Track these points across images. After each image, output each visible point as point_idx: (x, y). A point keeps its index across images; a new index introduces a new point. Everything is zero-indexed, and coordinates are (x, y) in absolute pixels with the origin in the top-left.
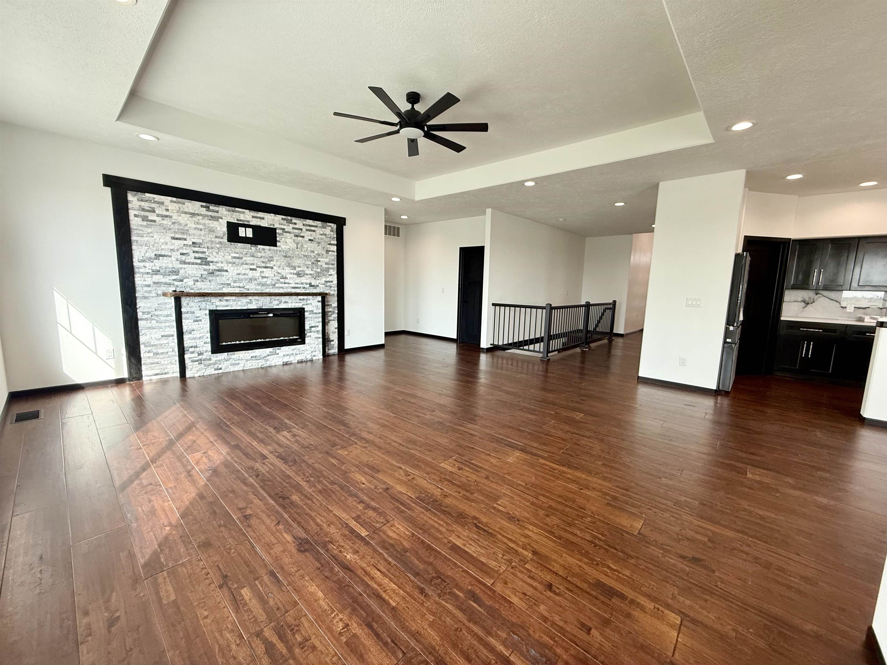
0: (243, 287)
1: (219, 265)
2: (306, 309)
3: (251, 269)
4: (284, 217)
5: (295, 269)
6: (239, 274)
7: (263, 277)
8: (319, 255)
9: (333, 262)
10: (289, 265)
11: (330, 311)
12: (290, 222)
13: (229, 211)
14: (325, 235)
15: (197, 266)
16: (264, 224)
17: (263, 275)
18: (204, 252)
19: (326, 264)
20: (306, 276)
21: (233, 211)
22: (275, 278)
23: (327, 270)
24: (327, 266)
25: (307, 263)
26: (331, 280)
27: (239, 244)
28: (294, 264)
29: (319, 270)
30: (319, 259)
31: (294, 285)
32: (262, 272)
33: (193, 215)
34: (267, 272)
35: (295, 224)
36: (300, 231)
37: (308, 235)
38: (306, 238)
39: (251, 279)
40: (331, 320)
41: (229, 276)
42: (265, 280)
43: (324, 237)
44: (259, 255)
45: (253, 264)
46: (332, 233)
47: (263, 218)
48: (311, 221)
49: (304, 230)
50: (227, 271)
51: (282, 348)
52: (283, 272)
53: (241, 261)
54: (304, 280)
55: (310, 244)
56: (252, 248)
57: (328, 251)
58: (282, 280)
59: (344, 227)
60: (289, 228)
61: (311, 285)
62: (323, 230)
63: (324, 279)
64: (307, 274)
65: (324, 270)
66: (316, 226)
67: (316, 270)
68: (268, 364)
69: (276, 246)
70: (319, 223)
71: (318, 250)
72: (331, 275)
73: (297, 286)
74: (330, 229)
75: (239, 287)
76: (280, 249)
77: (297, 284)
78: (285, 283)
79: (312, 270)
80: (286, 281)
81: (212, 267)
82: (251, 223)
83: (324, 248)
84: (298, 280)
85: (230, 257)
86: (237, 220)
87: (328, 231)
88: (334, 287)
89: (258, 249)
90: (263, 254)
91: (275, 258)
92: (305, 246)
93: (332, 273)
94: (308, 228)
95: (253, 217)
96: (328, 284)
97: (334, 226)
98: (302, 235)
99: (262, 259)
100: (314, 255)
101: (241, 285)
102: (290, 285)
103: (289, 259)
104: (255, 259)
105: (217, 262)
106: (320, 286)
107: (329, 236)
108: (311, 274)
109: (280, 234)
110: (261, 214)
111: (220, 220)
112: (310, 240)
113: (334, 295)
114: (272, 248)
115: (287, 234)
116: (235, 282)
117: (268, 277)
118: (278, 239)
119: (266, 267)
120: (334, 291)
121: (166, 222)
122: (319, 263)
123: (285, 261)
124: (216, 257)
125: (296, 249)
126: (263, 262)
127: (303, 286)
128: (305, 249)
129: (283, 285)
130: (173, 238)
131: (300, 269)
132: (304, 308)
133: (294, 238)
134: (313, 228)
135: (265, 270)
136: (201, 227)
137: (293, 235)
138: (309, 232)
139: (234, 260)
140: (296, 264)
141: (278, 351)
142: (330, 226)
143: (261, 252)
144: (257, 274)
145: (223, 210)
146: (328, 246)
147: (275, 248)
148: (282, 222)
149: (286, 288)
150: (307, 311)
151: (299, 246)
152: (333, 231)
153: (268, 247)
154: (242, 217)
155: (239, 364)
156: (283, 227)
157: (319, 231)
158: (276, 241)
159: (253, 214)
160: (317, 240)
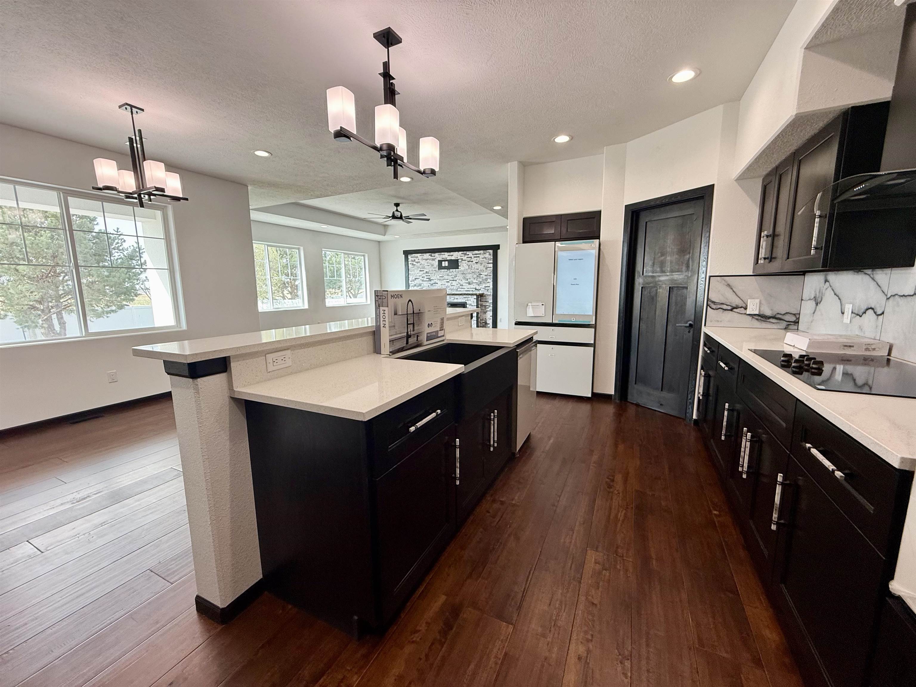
1: (435, 281)
3: (447, 282)
4: (462, 252)
5: (467, 280)
6: (442, 285)
7: (452, 286)
8: (481, 270)
9: (490, 274)
10: (464, 278)
11: (488, 305)
12: (465, 254)
14: (486, 258)
15: (427, 282)
16: (453, 258)
17: (452, 284)
18: (429, 276)
21: (440, 254)
22: (458, 286)
23: (486, 279)
24: (486, 277)
25: (474, 276)
26: (488, 285)
27: (443, 270)
28: (467, 278)
29: (481, 280)
30: (481, 273)
32: (452, 283)
33: (426, 260)
34: (454, 283)
35: (468, 255)
36: (471, 258)
37: (475, 260)
38: (474, 262)
39: (447, 287)
40: (488, 311)
41: (438, 286)
42: (453, 287)
43: (484, 259)
44: (450, 274)
45: (447, 279)
47: (453, 255)
49: (473, 257)
50: (437, 283)
52: (461, 283)
53: (443, 278)
54: (472, 286)
55: (476, 265)
56: (448, 271)
57: (486, 268)
58: (461, 287)
59: (499, 251)
60: (465, 258)
61: (476, 289)
62: (484, 255)
63: (484, 285)
64: (474, 283)
65: (484, 280)
66: (480, 254)
67: (479, 280)
69: (458, 268)
70: (482, 252)
71: (481, 267)
72: (489, 282)
73: (468, 290)
76: (460, 270)
77: (468, 288)
78: (462, 288)
79: (477, 280)
80: (463, 287)
81: (432, 282)
82: (448, 259)
83: (484, 266)
84: (469, 286)
86: (442, 258)
87: (487, 255)
88: (490, 290)
89: (450, 271)
90: (452, 274)
91: (458, 275)
92: (473, 267)
93: (489, 281)
94: (475, 256)
95: (448, 255)
96: (487, 288)
97: (491, 251)
98: (471, 260)
99: (452, 277)
100: (478, 271)
102: (465, 289)
103: (464, 275)
104: (449, 276)
105: (434, 279)
107: (488, 258)
108: (476, 283)
109: (460, 262)
110: (452, 253)
111: (435, 260)
112: (476, 263)
113: (490, 295)
114: (457, 270)
115: (464, 261)
117: (454, 285)
119: (453, 280)
120: (490, 292)
121: (419, 264)
122: (481, 276)
123: (462, 276)
124: (433, 277)
125: (468, 269)
127: (471, 289)
129: (461, 290)
130: (420, 271)
131: (470, 280)
132: (466, 302)
133: (467, 263)
134: (478, 255)
135: (453, 282)
136: (429, 264)
137: (466, 261)
138: (475, 258)
139: (440, 278)
142: (488, 252)
144: (449, 284)
145: (437, 255)
146: (487, 265)
148: (462, 255)
149: (463, 291)
150: (468, 304)
151: (470, 267)
152: (490, 255)
153: (454, 270)
154: (444, 256)
156: (462, 258)
157: (481, 256)
158: (459, 266)
159: (449, 254)
160: (480, 262)
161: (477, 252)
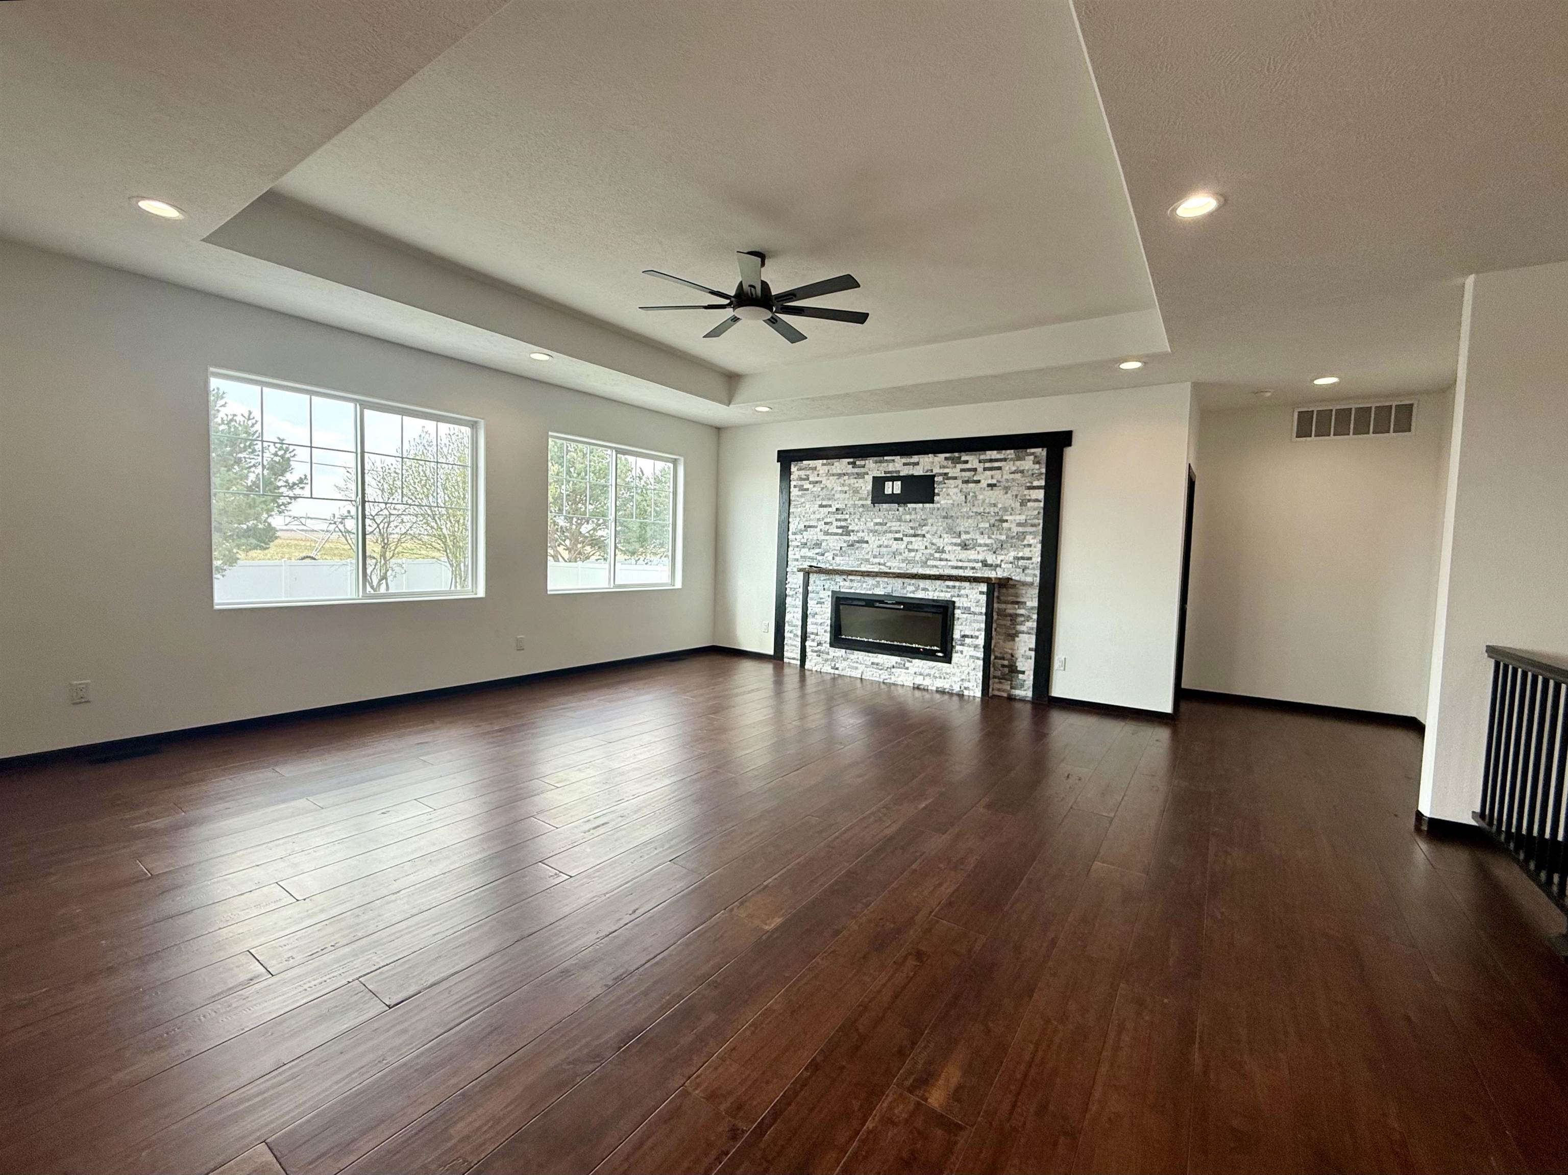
0: (884, 564)
1: (860, 534)
2: (957, 605)
3: (896, 539)
4: (948, 455)
5: (959, 535)
6: (880, 546)
7: (910, 551)
8: (1005, 509)
9: (1036, 521)
10: (950, 530)
11: (1022, 615)
12: (957, 461)
13: (876, 463)
14: (1022, 472)
15: (837, 537)
16: (918, 471)
17: (910, 547)
18: (846, 520)
19: (1019, 525)
20: (978, 548)
21: (880, 462)
22: (928, 551)
23: (1021, 536)
24: (1021, 529)
25: (981, 525)
26: (1028, 555)
27: (885, 506)
28: (958, 530)
29: (1003, 537)
30: (1005, 518)
31: (955, 564)
32: (908, 543)
33: (840, 475)
34: (917, 543)
35: (966, 462)
36: (973, 473)
37: (986, 478)
38: (984, 484)
39: (894, 553)
40: (1023, 632)
41: (869, 549)
42: (913, 554)
43: (1018, 476)
44: (908, 517)
45: (899, 532)
46: (1037, 466)
47: (917, 464)
48: (995, 452)
49: (980, 470)
50: (867, 542)
51: (914, 661)
52: (940, 543)
53: (885, 528)
54: (972, 554)
55: (989, 492)
56: (900, 508)
57: (1023, 503)
58: (937, 555)
59: (1067, 449)
60: (954, 471)
61: (985, 564)
62: (1018, 463)
63: (1012, 554)
64: (980, 545)
65: (1013, 538)
66: (1005, 460)
67: (999, 537)
68: (893, 680)
69: (932, 502)
70: (1010, 453)
71: (1006, 500)
72: (1030, 546)
73: (960, 564)
74: (1033, 460)
75: (879, 564)
76: (939, 505)
77: (960, 561)
78: (941, 560)
79: (989, 538)
80: (944, 556)
81: (853, 538)
82: (902, 474)
83: (1016, 496)
84: (964, 555)
85: (872, 524)
86: (885, 472)
87: (1028, 464)
88: (1033, 569)
89: (907, 509)
90: (913, 517)
91: (930, 521)
92: (981, 497)
93: (1031, 542)
94: (987, 465)
95: (905, 464)
96: (1021, 562)
97: (1041, 452)
98: (975, 478)
99: (911, 524)
100: (996, 510)
101: (882, 561)
102: (950, 563)
103: (950, 521)
104: (902, 524)
105: (858, 531)
106: (1003, 565)
107: (1030, 473)
108: (986, 545)
109: (940, 483)
110: (915, 459)
111: (866, 476)
112: (989, 485)
113: (1032, 584)
114: (927, 505)
115: (951, 481)
116: (875, 556)
117: (917, 551)
118: (936, 491)
119: (915, 536)
120: (1033, 575)
121: (817, 489)
122: (1005, 525)
123: (945, 525)
124: (857, 525)
125: (964, 504)
126: (912, 528)
127: (971, 565)
128: (980, 502)
129: (935, 563)
130: (821, 506)
131: (968, 536)
132: (954, 602)
133: (961, 485)
134: (996, 464)
135: (913, 539)
136: (846, 488)
137: (959, 482)
138: (989, 473)
139: (877, 528)
140: (962, 529)
141: (907, 664)
142: (1033, 454)
143: (910, 514)
144: (902, 546)
145: (870, 463)
146: (1026, 492)
147: (931, 505)
148: (945, 463)
149: (942, 567)
150: (959, 608)
151: (969, 497)
152: (1038, 463)
153: (921, 505)
154: (891, 467)
155: (857, 668)
156: (946, 471)
157: (1008, 467)
158: (934, 494)
159: (905, 460)
160: (1004, 484)
161: (994, 454)
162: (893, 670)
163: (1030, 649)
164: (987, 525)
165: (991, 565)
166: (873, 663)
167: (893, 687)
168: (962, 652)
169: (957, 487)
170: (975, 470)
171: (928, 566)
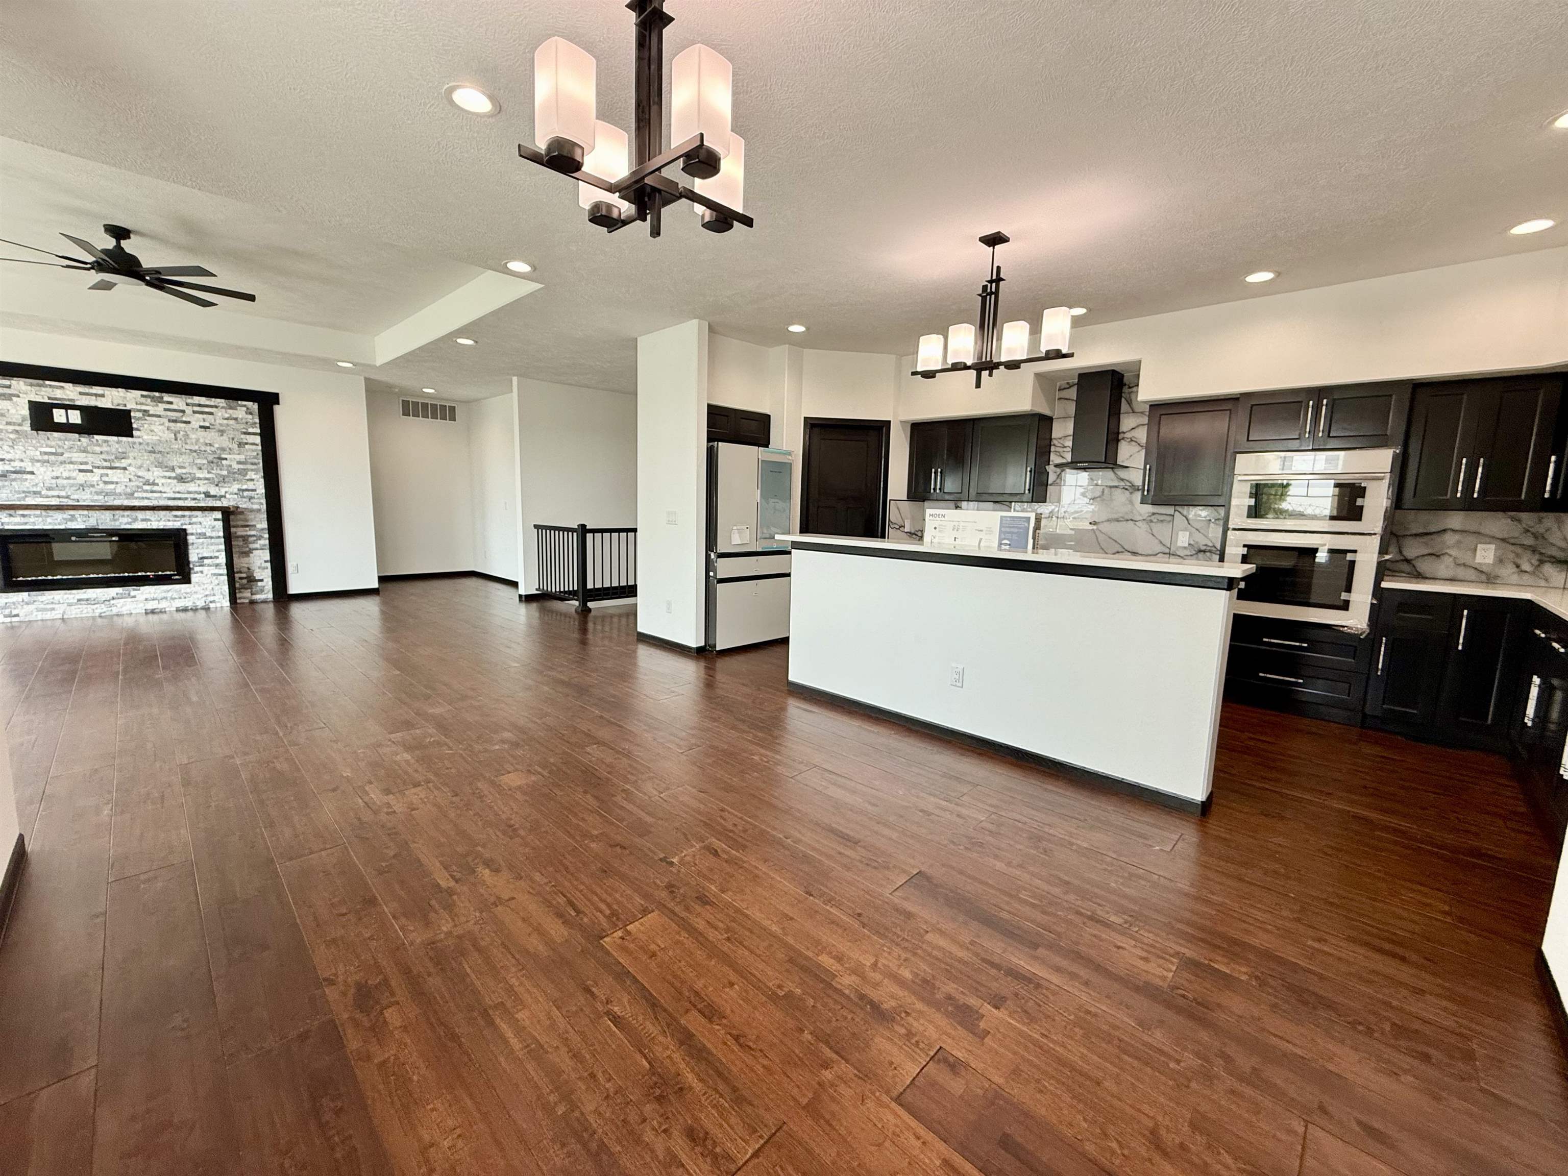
0: (68, 497)
1: (17, 464)
2: (188, 532)
3: (81, 471)
4: (145, 393)
5: (173, 470)
6: (57, 478)
7: (106, 483)
8: (223, 449)
9: (256, 461)
10: (160, 465)
11: (254, 536)
12: (160, 400)
13: (31, 385)
14: (236, 419)
16: (104, 404)
17: (106, 479)
19: (239, 463)
20: (198, 482)
21: (40, 385)
22: (132, 484)
23: (244, 472)
24: (241, 466)
25: (199, 461)
26: (252, 487)
27: (56, 434)
28: (170, 464)
29: (225, 473)
30: (223, 456)
31: (173, 495)
32: (104, 475)
34: (114, 475)
35: (170, 403)
36: (181, 414)
37: (197, 421)
38: (195, 425)
39: (82, 485)
40: (257, 549)
41: (37, 481)
42: (111, 486)
43: (232, 422)
44: (98, 449)
45: (86, 463)
46: (250, 417)
48: (204, 399)
49: (189, 412)
50: (32, 473)
51: (142, 588)
52: (149, 476)
53: (61, 458)
54: (192, 487)
55: (202, 433)
56: (82, 439)
57: (241, 445)
58: (147, 487)
59: (276, 407)
60: (156, 409)
61: (208, 495)
62: (231, 411)
63: (235, 487)
64: (200, 479)
65: (234, 473)
66: (216, 407)
67: (219, 472)
68: (115, 610)
69: (132, 436)
70: (221, 402)
71: (224, 441)
72: (252, 480)
74: (246, 412)
75: (59, 497)
76: (140, 440)
77: (179, 492)
78: (152, 492)
79: (209, 472)
80: (155, 488)
82: (78, 403)
83: (233, 439)
84: (181, 487)
85: (38, 453)
86: (49, 398)
87: (240, 413)
88: (259, 498)
89: (94, 440)
90: (105, 449)
91: (130, 455)
92: (193, 436)
93: (254, 477)
94: (197, 409)
96: (246, 494)
97: (254, 406)
98: (184, 419)
99: (104, 456)
100: (213, 449)
101: (63, 493)
102: (165, 495)
103: (159, 455)
104: (90, 455)
105: (10, 460)
106: (228, 496)
107: (244, 421)
108: (207, 479)
109: (138, 419)
110: (98, 390)
111: (15, 399)
112: (202, 427)
113: (259, 510)
114: (124, 439)
115: (154, 419)
116: (49, 489)
117: (117, 483)
118: (134, 426)
119: (111, 468)
120: (260, 503)
122: (224, 462)
123: (152, 459)
124: (8, 452)
125: (173, 441)
126: (105, 460)
127: (192, 496)
128: (194, 441)
129: (150, 495)
131: (184, 471)
132: (185, 530)
133: (167, 424)
134: (207, 410)
135: (109, 472)
137: (166, 421)
138: (199, 416)
139: (46, 457)
140: (175, 463)
141: (133, 593)
142: (245, 406)
143: (99, 445)
144: (94, 478)
145: (19, 385)
146: (243, 436)
147: (130, 439)
148: (143, 400)
149: (156, 498)
150: (192, 534)
151: (179, 436)
152: (251, 414)
153: (115, 438)
154: (58, 394)
155: (53, 609)
156: (144, 408)
157: (220, 414)
158: (132, 429)
159: (86, 389)
160: (218, 427)
162: (112, 602)
163: (266, 562)
164: (205, 462)
165: (215, 496)
166: (79, 600)
167: (115, 618)
168: (202, 572)
169: (163, 424)
170: (183, 411)
171: (136, 498)
